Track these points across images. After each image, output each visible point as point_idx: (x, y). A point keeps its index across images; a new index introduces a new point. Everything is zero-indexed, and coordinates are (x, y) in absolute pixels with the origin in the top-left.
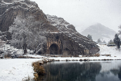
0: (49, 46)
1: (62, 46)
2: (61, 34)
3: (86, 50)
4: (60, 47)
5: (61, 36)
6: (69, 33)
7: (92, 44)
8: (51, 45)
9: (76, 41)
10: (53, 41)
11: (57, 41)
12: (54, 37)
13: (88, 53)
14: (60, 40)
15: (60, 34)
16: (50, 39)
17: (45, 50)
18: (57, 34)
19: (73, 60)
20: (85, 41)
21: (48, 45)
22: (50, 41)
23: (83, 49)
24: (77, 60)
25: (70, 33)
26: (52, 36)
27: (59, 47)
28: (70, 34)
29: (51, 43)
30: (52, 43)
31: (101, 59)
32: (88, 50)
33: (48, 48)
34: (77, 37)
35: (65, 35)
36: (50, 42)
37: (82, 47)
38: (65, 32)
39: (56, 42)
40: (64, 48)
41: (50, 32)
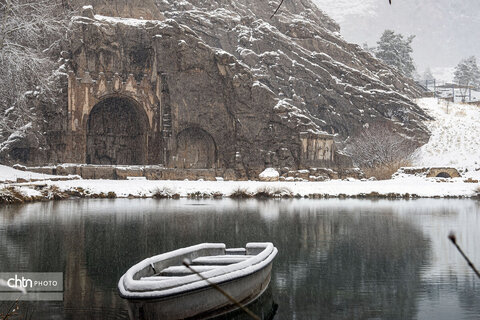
0: (86, 109)
1: (168, 109)
2: (165, 33)
3: (316, 137)
4: (156, 118)
5: (166, 46)
6: (235, 23)
7: (381, 97)
8: (95, 101)
9: (257, 83)
10: (108, 78)
11: (138, 77)
12: (120, 54)
13: (328, 156)
14: (155, 74)
15: (157, 29)
16: (92, 64)
17: (58, 134)
18: (137, 32)
19: (195, 196)
20: (338, 81)
21: (79, 105)
22: (87, 79)
23: (296, 130)
24: (217, 196)
25: (248, 22)
26: (108, 43)
27: (150, 115)
28: (245, 31)
29: (96, 90)
30: (102, 87)
31: (356, 194)
32: (325, 138)
33: (74, 124)
34: (287, 48)
35: (191, 41)
36: (91, 85)
37: (295, 117)
38: (212, 14)
39: (130, 87)
40: (175, 124)
41: (93, 17)
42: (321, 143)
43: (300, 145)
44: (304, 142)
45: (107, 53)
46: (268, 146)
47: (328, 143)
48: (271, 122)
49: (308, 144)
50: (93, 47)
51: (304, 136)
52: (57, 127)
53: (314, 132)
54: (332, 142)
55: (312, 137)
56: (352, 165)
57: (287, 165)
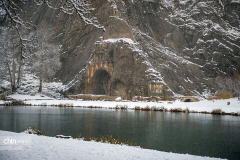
0: (92, 75)
2: (118, 45)
3: (155, 84)
5: (117, 50)
8: (95, 72)
9: (144, 62)
11: (108, 63)
12: (106, 54)
13: (160, 91)
15: (116, 44)
16: (97, 59)
17: (84, 84)
18: (113, 45)
21: (90, 74)
22: (93, 64)
23: (148, 81)
26: (103, 50)
29: (95, 68)
30: (97, 67)
36: (93, 66)
37: (150, 75)
39: (105, 66)
41: (101, 41)
42: (157, 86)
43: (148, 87)
44: (150, 86)
45: (101, 54)
46: (140, 88)
47: (161, 86)
48: (144, 78)
49: (152, 87)
50: (98, 52)
51: (150, 84)
52: (84, 82)
53: (154, 81)
54: (162, 85)
55: (153, 84)
56: (173, 95)
57: (141, 95)
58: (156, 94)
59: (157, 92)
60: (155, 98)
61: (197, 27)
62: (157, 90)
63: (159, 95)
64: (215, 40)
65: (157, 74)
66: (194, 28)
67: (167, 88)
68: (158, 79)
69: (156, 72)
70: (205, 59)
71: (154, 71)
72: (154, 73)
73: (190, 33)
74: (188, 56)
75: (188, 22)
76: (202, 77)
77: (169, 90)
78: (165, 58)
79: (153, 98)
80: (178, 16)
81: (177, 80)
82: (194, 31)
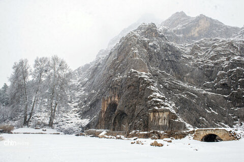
0: (105, 110)
13: (165, 123)
21: (104, 108)
22: (106, 98)
29: (108, 102)
33: (103, 115)
42: (161, 115)
43: (148, 117)
44: (151, 115)
45: (116, 88)
49: (154, 116)
50: (113, 87)
51: (151, 112)
53: (157, 108)
54: (168, 113)
55: (155, 111)
56: (185, 128)
57: (140, 129)
58: (159, 127)
59: (160, 124)
60: (157, 132)
61: (216, 64)
62: (160, 121)
63: (163, 128)
64: (238, 68)
65: (163, 99)
66: (213, 65)
67: (176, 118)
68: (162, 105)
69: (162, 96)
70: (230, 88)
71: (158, 95)
72: (159, 98)
73: (210, 69)
74: (208, 88)
75: (206, 63)
76: (229, 107)
77: (180, 119)
78: (183, 89)
79: (153, 132)
80: (198, 61)
81: (197, 111)
82: (213, 67)
